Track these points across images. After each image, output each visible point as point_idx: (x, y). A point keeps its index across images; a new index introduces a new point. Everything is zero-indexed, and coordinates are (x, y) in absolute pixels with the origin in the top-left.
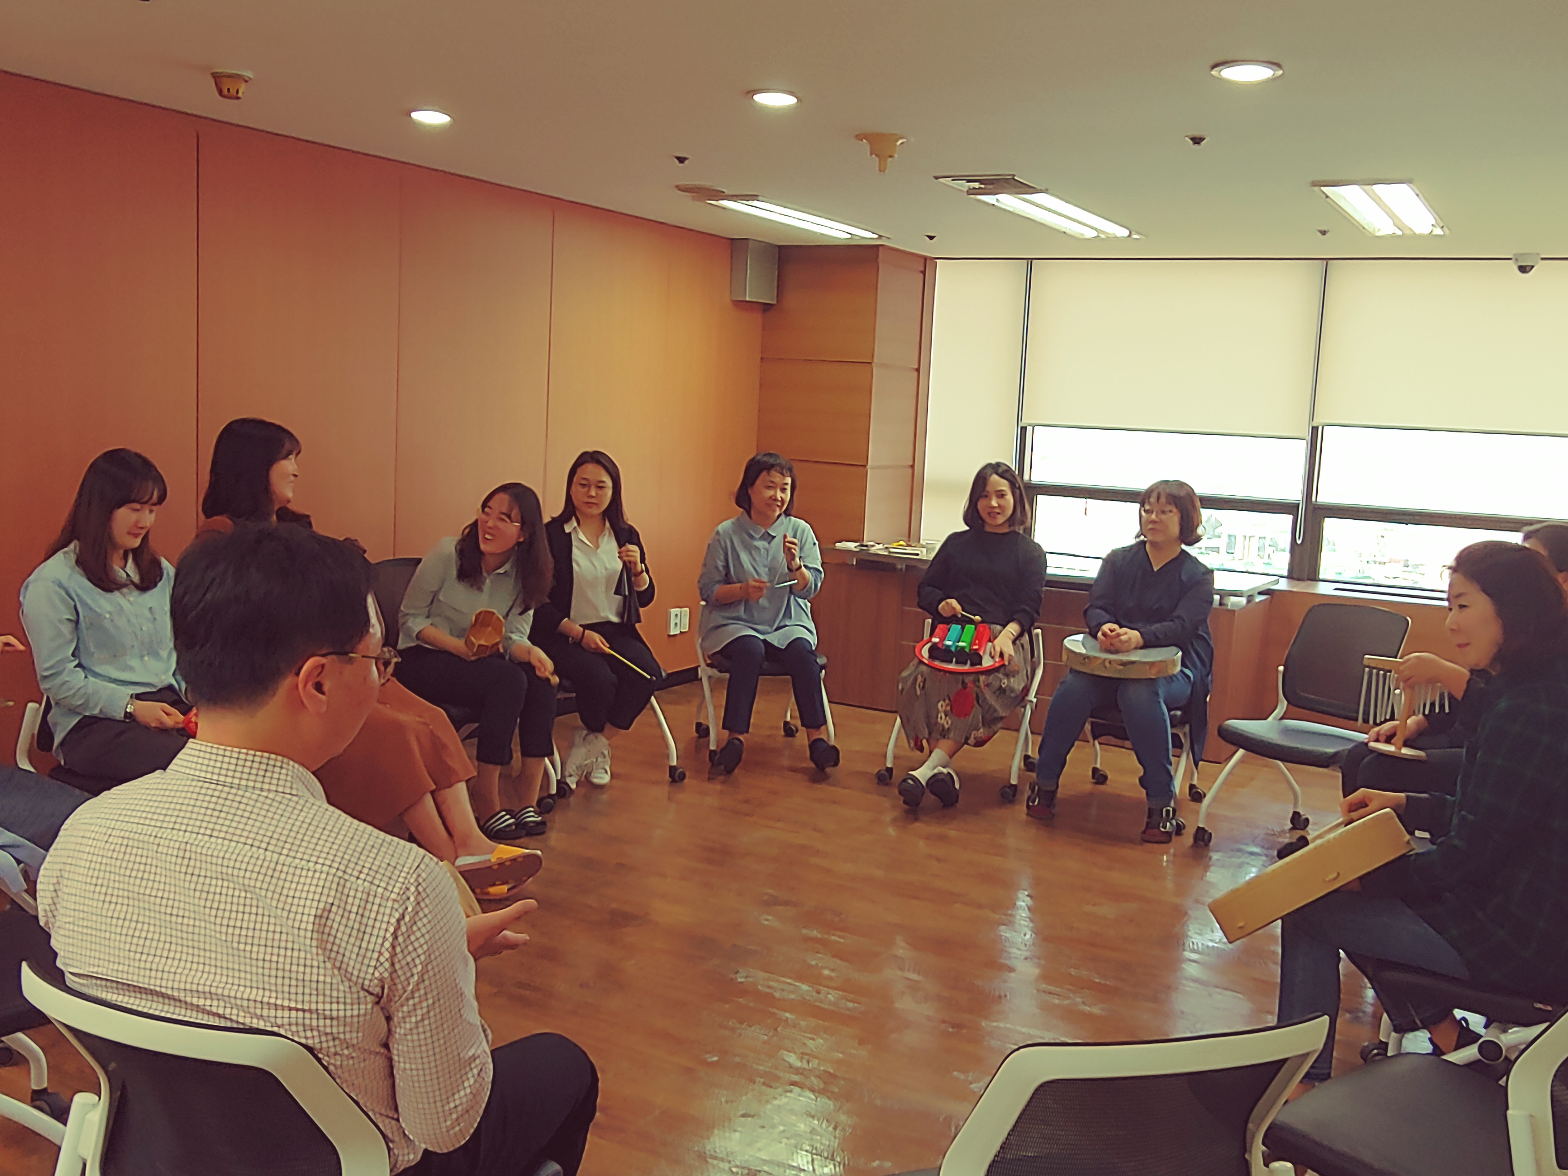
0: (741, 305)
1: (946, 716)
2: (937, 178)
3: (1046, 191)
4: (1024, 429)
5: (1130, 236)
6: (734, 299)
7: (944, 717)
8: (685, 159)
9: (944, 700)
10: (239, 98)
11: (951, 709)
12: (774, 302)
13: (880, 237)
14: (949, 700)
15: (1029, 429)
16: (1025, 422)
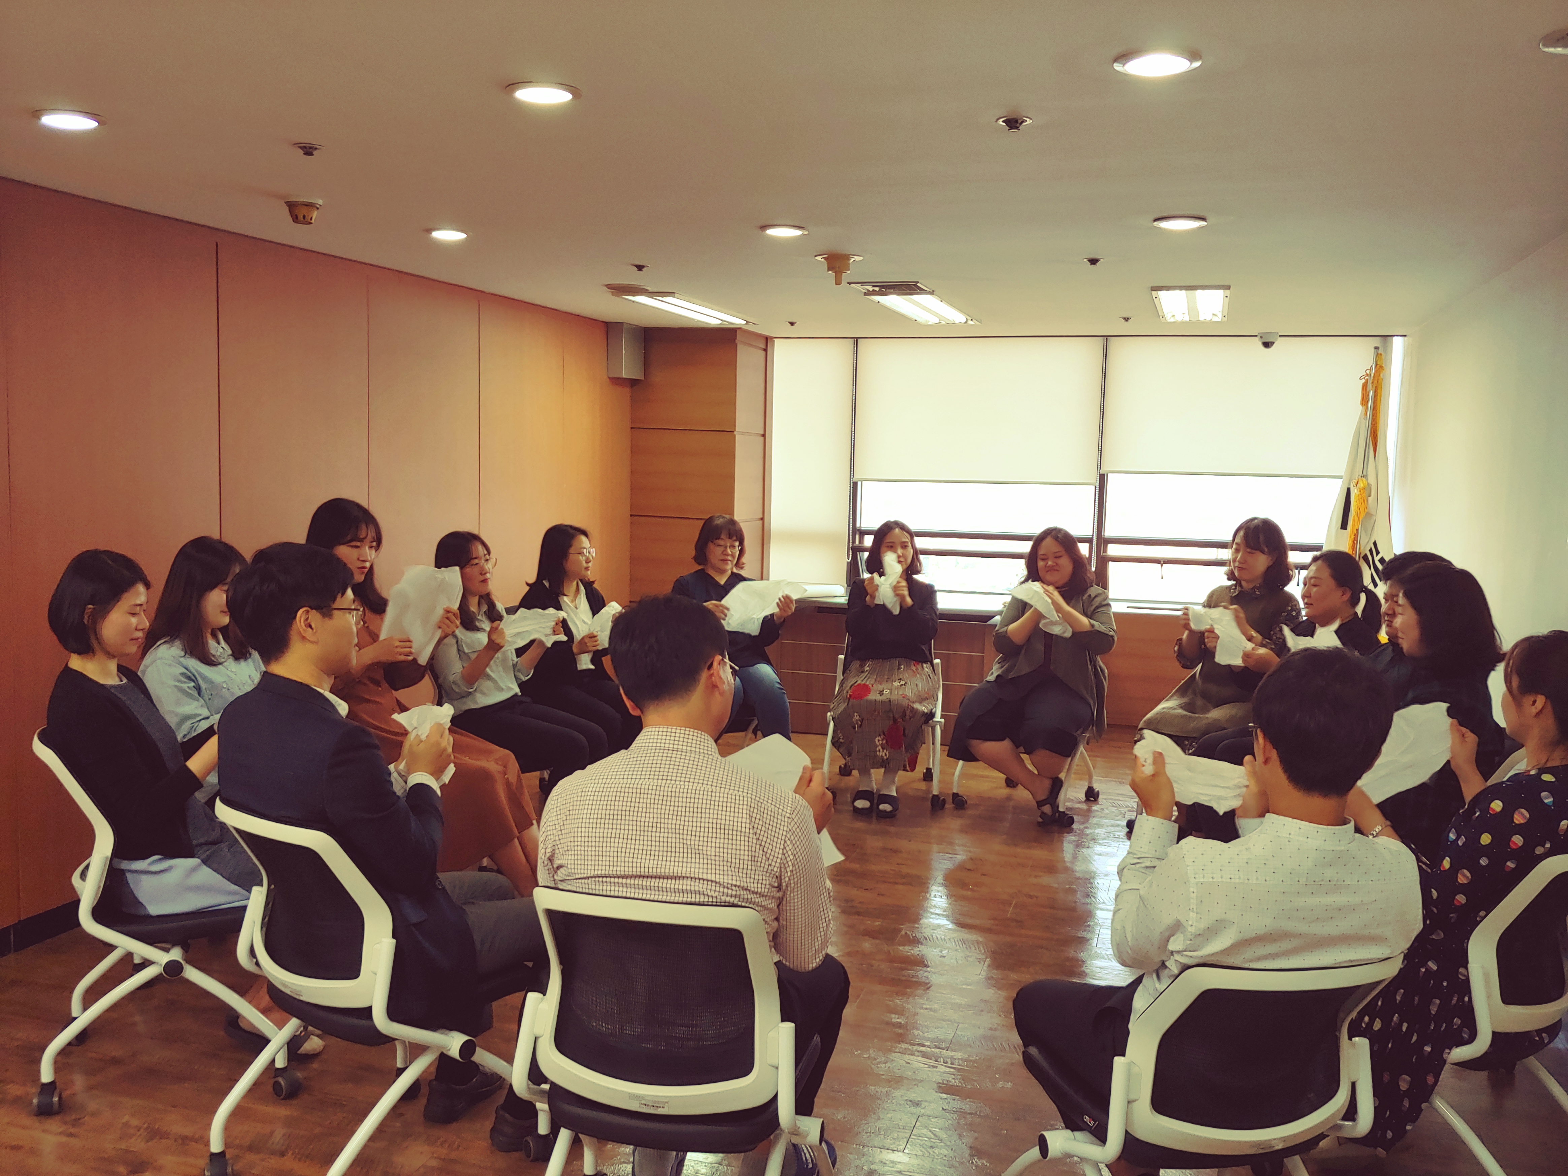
0: (617, 381)
1: (883, 749)
2: (849, 283)
3: (932, 293)
4: (855, 484)
5: (966, 322)
6: (610, 376)
7: (881, 750)
8: (643, 267)
9: (880, 735)
10: (311, 223)
11: (886, 742)
12: (643, 378)
13: (748, 322)
14: (884, 734)
15: (859, 483)
16: (857, 477)
